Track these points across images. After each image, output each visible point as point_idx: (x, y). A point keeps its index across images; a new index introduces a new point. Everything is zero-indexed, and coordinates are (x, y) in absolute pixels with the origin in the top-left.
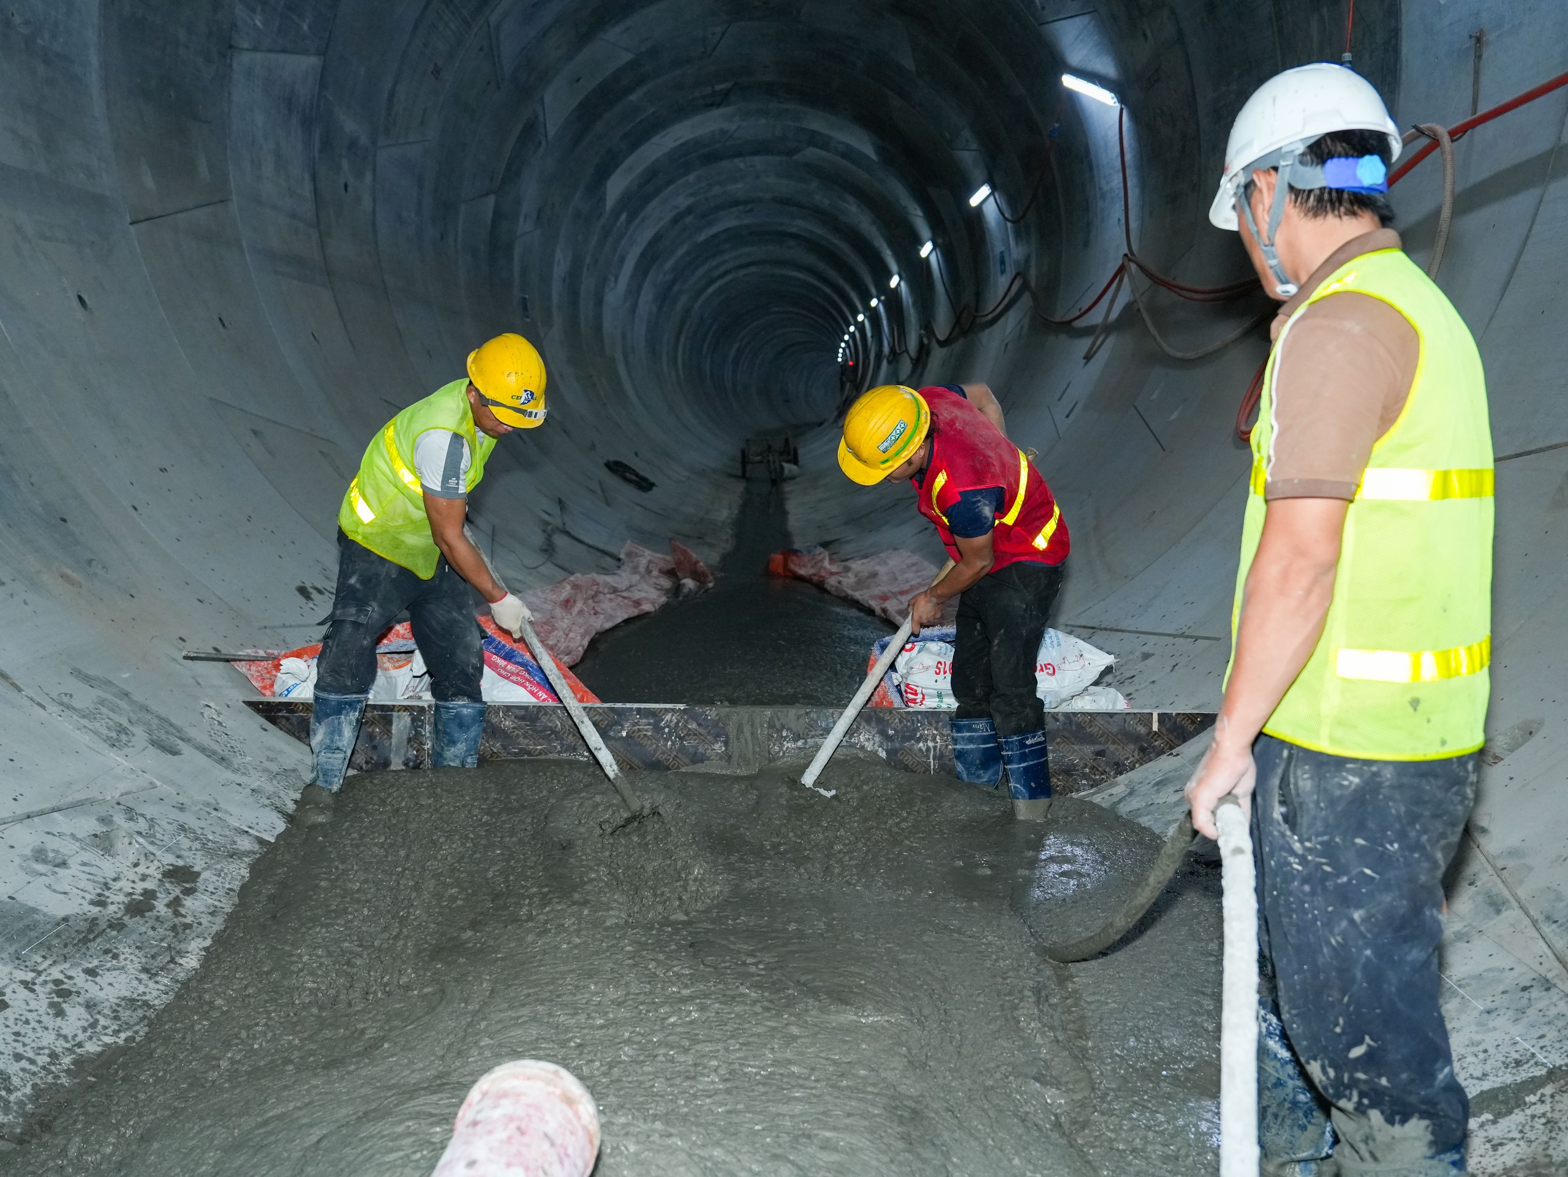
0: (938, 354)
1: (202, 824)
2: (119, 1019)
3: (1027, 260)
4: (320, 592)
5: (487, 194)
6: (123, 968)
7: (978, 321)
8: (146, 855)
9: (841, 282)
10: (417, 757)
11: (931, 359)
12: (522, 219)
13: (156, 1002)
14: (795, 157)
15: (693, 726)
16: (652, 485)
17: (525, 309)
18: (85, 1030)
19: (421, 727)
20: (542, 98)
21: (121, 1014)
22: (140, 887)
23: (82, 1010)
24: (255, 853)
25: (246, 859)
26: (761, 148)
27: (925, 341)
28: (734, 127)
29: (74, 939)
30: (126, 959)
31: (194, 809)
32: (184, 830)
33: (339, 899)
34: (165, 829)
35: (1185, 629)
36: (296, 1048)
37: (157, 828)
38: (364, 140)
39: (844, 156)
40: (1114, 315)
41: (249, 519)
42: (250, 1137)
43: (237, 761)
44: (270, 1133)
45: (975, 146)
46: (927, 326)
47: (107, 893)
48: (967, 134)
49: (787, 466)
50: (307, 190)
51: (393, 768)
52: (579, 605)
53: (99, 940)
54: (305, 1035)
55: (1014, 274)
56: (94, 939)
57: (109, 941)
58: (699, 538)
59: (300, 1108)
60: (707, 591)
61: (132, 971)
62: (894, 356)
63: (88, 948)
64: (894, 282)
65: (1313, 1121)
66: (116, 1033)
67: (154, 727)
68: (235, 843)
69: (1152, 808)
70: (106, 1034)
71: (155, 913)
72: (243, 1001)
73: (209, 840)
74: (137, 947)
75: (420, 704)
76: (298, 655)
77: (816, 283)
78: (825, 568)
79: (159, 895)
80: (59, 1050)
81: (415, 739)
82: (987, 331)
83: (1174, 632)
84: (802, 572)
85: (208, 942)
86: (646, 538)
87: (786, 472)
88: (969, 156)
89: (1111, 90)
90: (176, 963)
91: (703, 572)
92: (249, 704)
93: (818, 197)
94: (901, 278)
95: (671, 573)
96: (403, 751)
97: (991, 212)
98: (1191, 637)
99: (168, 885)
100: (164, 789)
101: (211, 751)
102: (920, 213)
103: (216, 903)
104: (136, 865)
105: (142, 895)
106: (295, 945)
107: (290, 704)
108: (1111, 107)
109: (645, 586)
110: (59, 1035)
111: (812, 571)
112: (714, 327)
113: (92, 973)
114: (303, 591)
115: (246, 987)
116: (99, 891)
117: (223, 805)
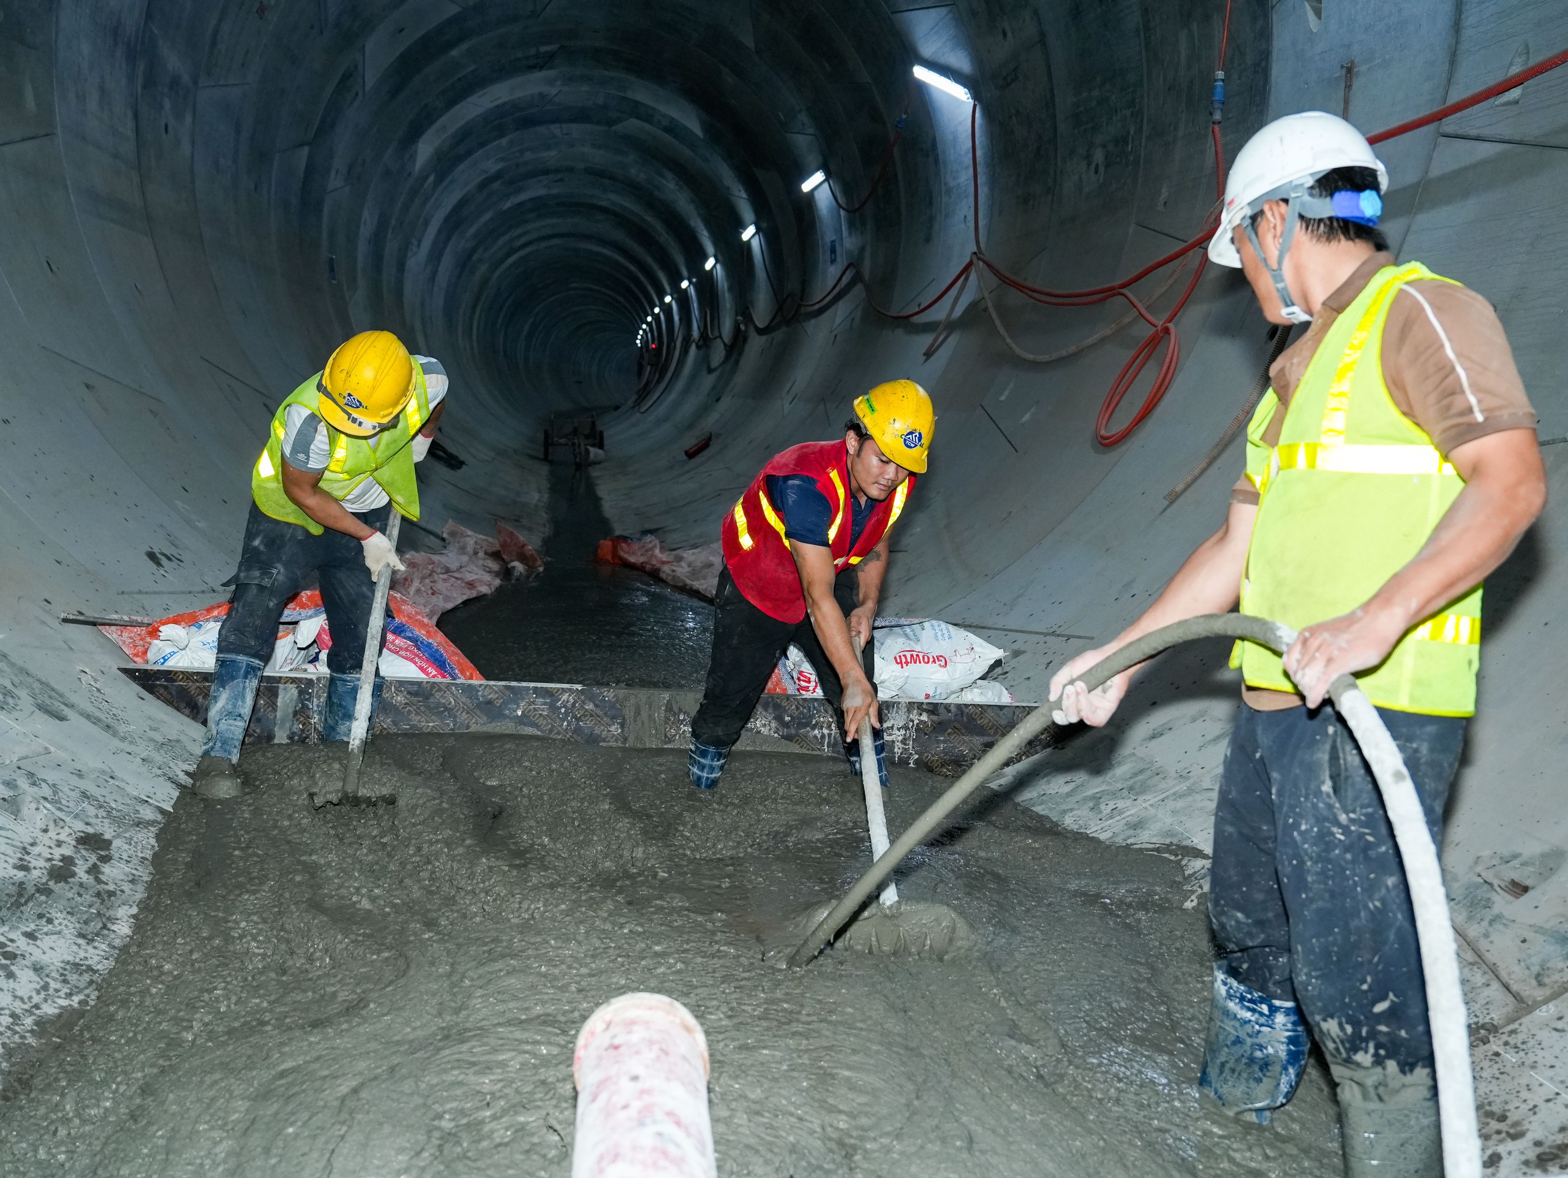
0: (756, 344)
1: (103, 791)
2: (68, 983)
3: (862, 249)
4: (169, 559)
5: (302, 145)
6: (60, 933)
7: (803, 310)
8: (55, 821)
9: (650, 260)
10: (303, 731)
11: (747, 347)
12: (333, 173)
13: (99, 967)
14: (614, 128)
15: (590, 706)
16: (462, 463)
17: (332, 270)
18: (38, 992)
19: (308, 700)
20: (364, 46)
21: (69, 978)
22: (57, 853)
23: (31, 973)
24: (159, 823)
25: (152, 829)
26: (581, 116)
27: (742, 327)
28: (554, 91)
29: (6, 902)
30: (60, 924)
31: (92, 777)
32: (88, 798)
33: (258, 867)
34: (68, 796)
35: (1055, 628)
36: (265, 1010)
37: (60, 794)
38: (186, 78)
39: (668, 130)
40: (958, 312)
41: (92, 477)
42: (273, 1087)
43: (122, 729)
44: (292, 1084)
45: (811, 131)
46: (744, 310)
47: (26, 857)
48: (803, 117)
49: (592, 450)
50: (128, 129)
51: (276, 741)
52: (416, 584)
53: (31, 904)
54: (273, 998)
55: (846, 264)
56: (26, 903)
57: (40, 905)
58: (516, 520)
59: (309, 1062)
60: (538, 575)
61: (69, 936)
62: (705, 341)
63: (22, 912)
64: (710, 264)
65: (1268, 1074)
66: (69, 995)
67: (37, 691)
68: (138, 812)
69: (1044, 798)
70: (59, 997)
71: (77, 879)
72: (193, 965)
73: (112, 809)
74: (68, 913)
75: (309, 676)
76: (176, 621)
77: (621, 259)
78: (656, 557)
79: (77, 861)
80: (18, 1011)
81: (301, 712)
82: (813, 321)
83: (1045, 631)
84: (632, 559)
85: (135, 910)
86: (466, 518)
87: (592, 455)
88: (803, 141)
89: (965, 86)
90: (109, 930)
91: (532, 556)
92: (125, 671)
93: (633, 171)
94: (717, 261)
95: (496, 555)
96: (288, 725)
97: (824, 199)
98: (1063, 636)
99: (83, 852)
100: (62, 756)
101: (96, 718)
102: (744, 195)
103: (134, 872)
104: (46, 831)
105: (61, 861)
106: (228, 911)
107: (169, 672)
108: (963, 102)
109: (472, 567)
110: (15, 997)
111: (642, 559)
112: (508, 303)
113: (31, 936)
114: (152, 556)
115: (191, 952)
116: (20, 855)
117: (117, 774)
